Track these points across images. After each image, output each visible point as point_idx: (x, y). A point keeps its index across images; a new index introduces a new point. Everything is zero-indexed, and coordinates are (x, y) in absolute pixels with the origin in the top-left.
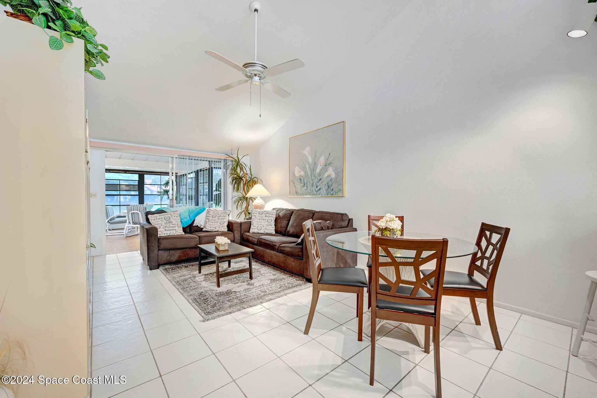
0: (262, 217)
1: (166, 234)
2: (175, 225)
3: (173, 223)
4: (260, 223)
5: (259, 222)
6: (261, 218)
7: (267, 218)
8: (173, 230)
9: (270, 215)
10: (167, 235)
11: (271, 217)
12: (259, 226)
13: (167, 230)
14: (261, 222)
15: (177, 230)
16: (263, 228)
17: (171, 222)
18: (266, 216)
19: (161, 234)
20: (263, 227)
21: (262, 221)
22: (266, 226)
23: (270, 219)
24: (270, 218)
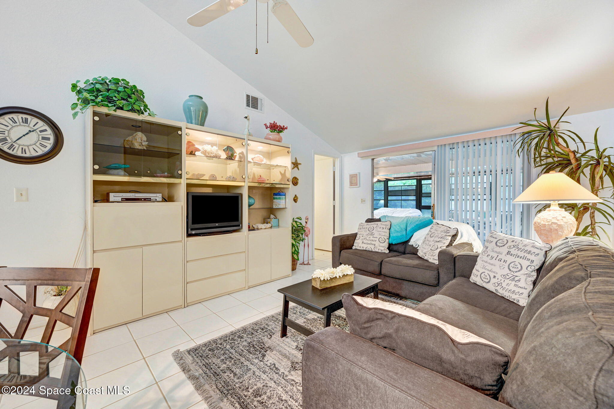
0: (499, 253)
1: (361, 247)
2: (375, 239)
3: (374, 236)
4: (489, 267)
5: (490, 263)
6: (495, 255)
7: (510, 259)
8: (371, 244)
9: (522, 254)
10: (363, 249)
11: (524, 258)
12: (487, 272)
13: (365, 243)
14: (492, 265)
15: (376, 246)
16: (493, 281)
17: (373, 234)
18: (508, 253)
19: (357, 247)
20: (494, 277)
21: (497, 263)
22: (500, 278)
23: (517, 263)
24: (518, 260)
